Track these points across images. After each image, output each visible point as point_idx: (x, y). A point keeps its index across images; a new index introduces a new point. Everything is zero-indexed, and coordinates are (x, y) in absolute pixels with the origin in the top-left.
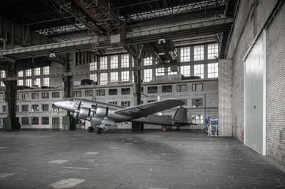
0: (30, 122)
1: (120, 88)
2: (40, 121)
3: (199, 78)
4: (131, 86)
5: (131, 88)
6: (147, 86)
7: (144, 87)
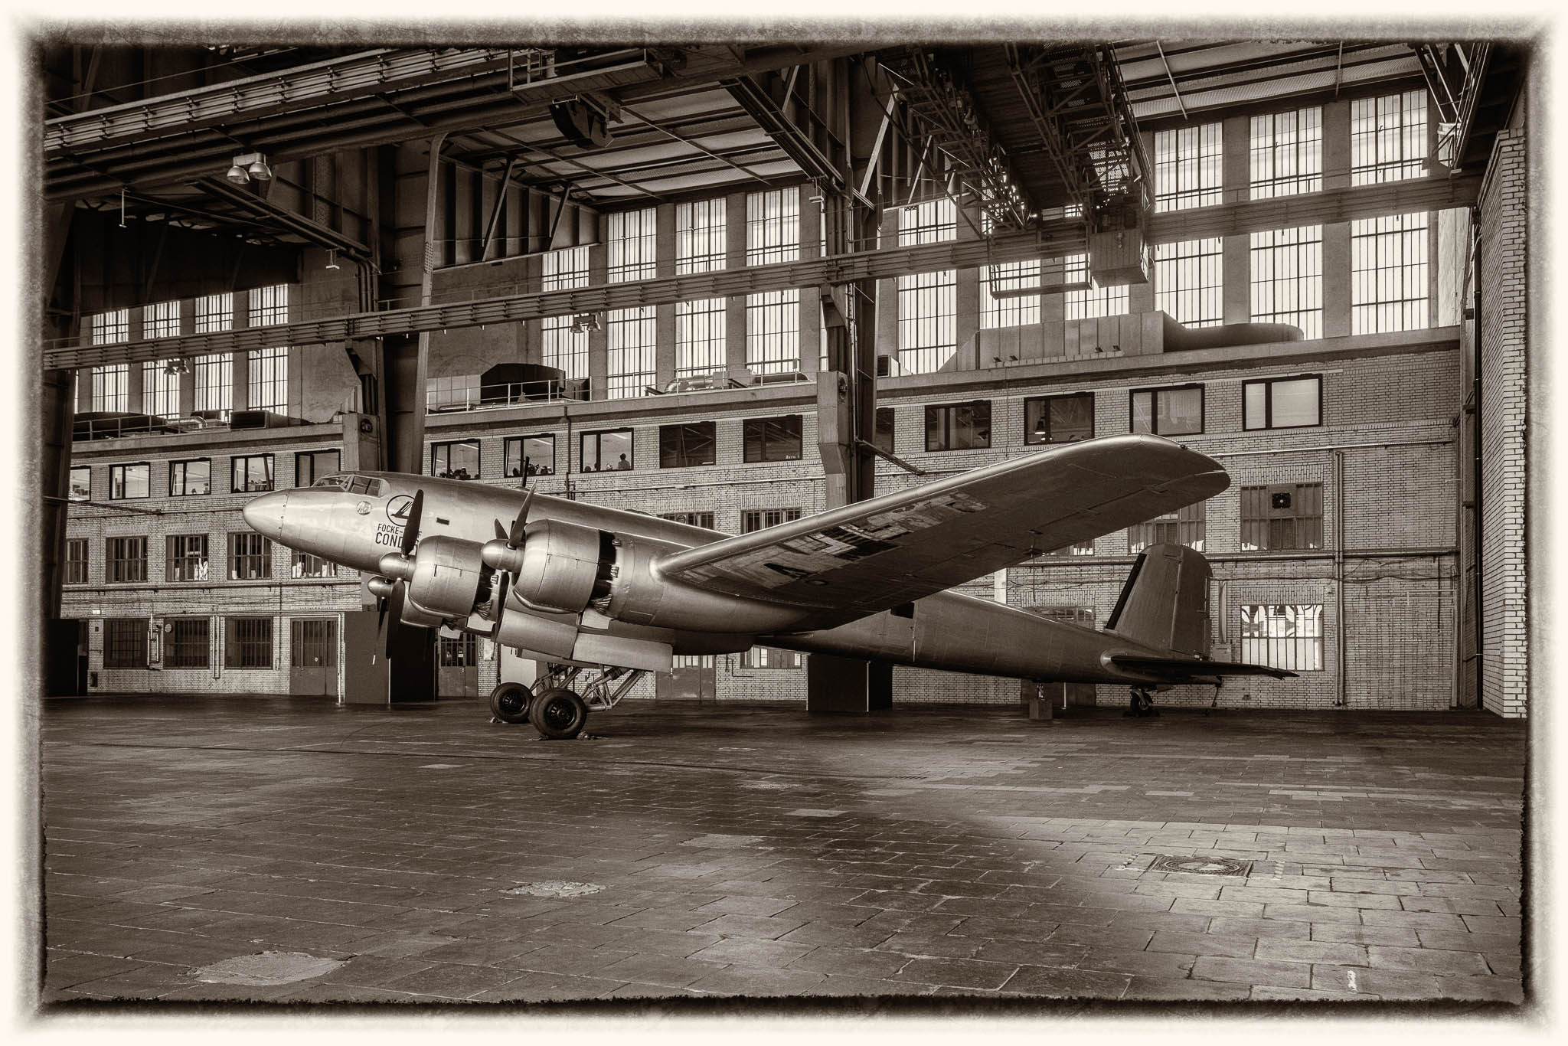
0: (156, 649)
1: (737, 418)
2: (218, 644)
3: (1287, 335)
4: (812, 400)
5: (808, 413)
6: (921, 403)
7: (899, 405)
